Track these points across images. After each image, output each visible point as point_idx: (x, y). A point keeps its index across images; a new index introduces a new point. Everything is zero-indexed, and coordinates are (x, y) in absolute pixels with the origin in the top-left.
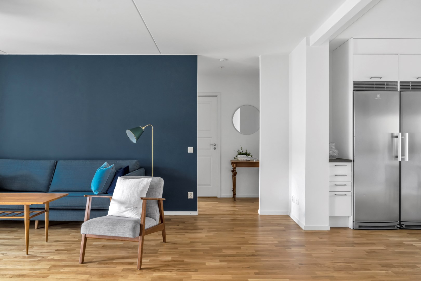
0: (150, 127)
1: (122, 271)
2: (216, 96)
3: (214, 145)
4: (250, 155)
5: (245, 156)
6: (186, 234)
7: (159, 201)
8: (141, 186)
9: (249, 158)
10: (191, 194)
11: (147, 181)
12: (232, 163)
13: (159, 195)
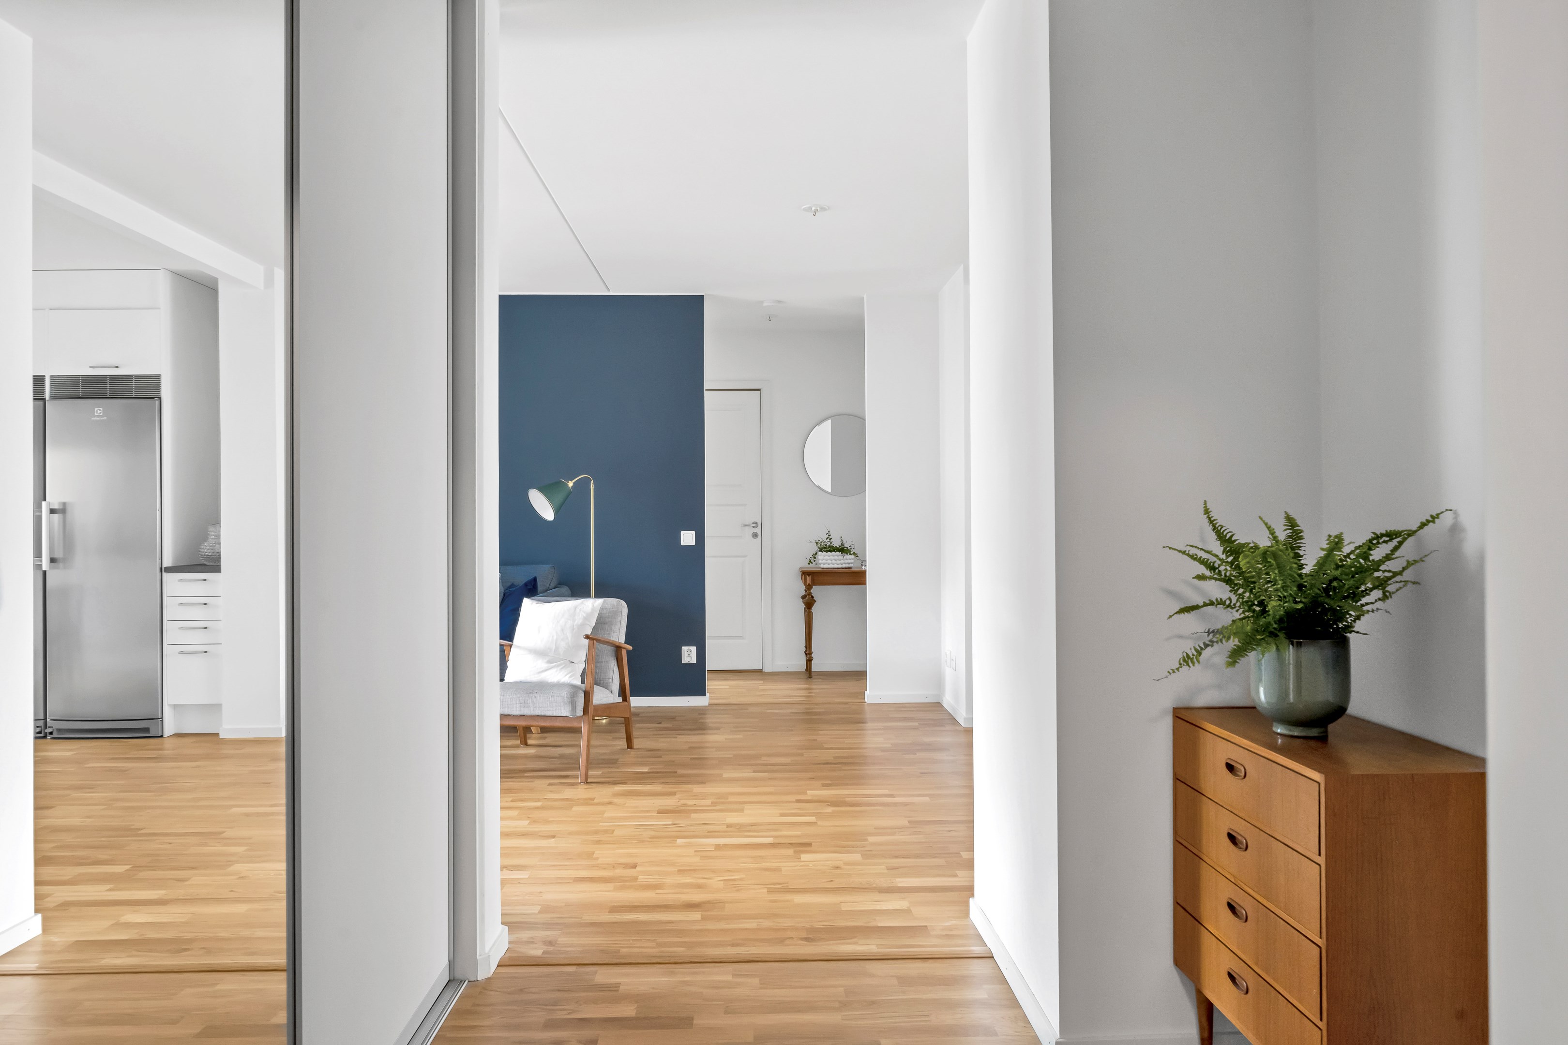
0: (586, 482)
1: (548, 785)
2: (759, 390)
3: (754, 525)
4: (852, 553)
5: (838, 556)
6: (679, 736)
7: (618, 648)
8: (580, 616)
9: (849, 561)
10: (689, 652)
11: (593, 605)
12: (805, 574)
13: (619, 635)
